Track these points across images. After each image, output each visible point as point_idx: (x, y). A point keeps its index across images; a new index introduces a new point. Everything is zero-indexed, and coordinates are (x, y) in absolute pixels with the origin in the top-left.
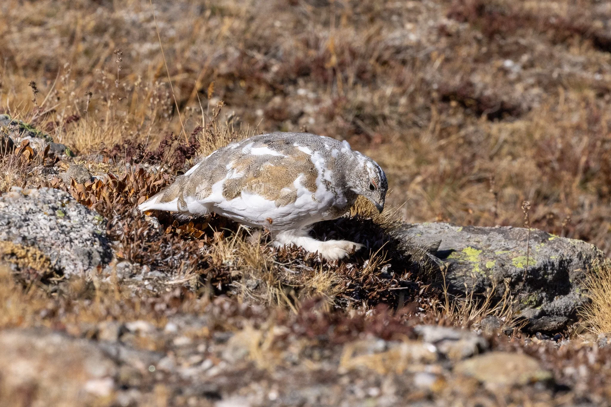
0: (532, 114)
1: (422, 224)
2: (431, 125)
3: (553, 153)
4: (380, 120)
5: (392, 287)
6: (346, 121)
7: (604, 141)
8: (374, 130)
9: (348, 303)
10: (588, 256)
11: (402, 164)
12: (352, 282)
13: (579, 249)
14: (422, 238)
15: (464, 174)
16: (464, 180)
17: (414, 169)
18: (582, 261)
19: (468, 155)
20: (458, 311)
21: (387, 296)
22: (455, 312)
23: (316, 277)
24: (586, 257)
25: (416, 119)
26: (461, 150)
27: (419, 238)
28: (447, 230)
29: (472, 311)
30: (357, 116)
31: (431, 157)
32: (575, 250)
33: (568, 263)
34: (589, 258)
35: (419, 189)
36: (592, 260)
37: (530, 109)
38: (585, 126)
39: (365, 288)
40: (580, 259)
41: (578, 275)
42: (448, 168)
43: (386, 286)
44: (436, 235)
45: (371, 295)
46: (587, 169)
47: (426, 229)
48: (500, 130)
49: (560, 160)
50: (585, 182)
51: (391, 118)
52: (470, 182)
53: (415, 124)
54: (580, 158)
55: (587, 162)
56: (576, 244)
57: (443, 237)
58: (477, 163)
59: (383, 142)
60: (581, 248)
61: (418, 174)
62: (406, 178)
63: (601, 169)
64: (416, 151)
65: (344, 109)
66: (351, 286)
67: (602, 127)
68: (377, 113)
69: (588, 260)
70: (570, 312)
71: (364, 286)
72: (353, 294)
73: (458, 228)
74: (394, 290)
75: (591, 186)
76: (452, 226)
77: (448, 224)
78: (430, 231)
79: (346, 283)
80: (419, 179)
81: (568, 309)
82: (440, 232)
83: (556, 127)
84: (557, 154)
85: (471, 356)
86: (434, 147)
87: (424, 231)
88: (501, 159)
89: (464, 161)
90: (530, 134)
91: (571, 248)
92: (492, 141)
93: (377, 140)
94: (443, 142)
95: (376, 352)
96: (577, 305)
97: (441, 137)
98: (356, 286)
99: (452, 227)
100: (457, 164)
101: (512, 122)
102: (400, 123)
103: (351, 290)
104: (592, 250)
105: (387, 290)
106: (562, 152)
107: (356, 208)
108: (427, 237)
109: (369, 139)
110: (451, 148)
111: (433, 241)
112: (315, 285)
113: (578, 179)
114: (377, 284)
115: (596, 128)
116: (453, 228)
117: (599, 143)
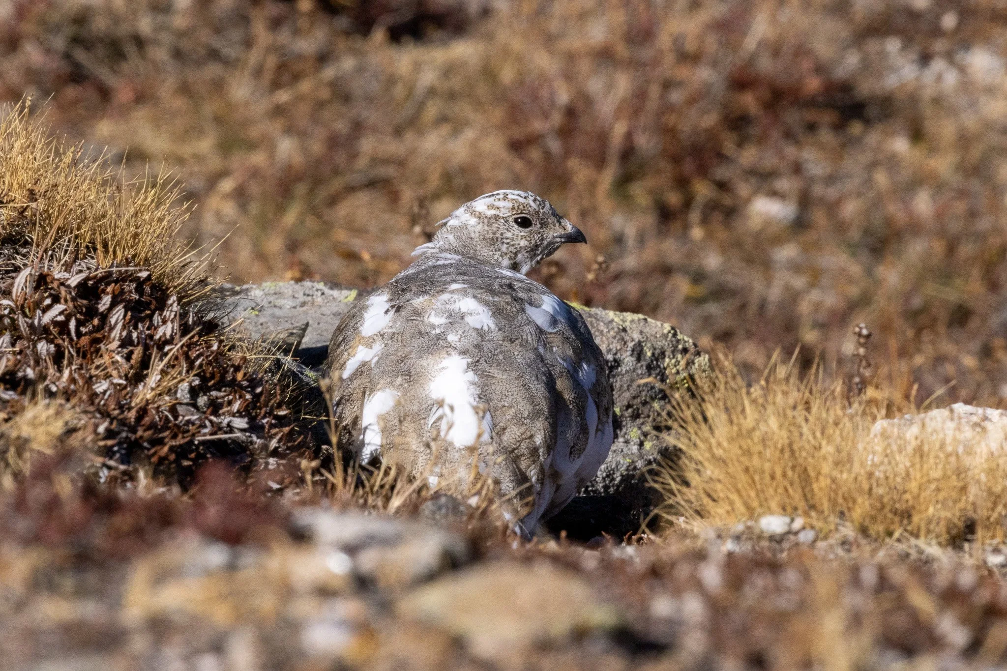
0: (491, 25)
1: (260, 285)
2: (254, 57)
3: (546, 115)
4: (130, 49)
5: (205, 435)
6: (48, 51)
7: (667, 85)
8: (114, 71)
9: (101, 474)
10: (657, 352)
11: (187, 150)
12: (111, 423)
13: (636, 336)
14: (262, 320)
15: (336, 172)
16: (337, 184)
17: (215, 163)
18: (643, 363)
19: (341, 127)
20: (364, 486)
21: (193, 455)
22: (357, 487)
23: (29, 414)
24: (653, 354)
25: (216, 43)
26: (326, 114)
27: (255, 319)
28: (319, 300)
29: (399, 485)
30: (76, 40)
31: (254, 132)
32: (627, 338)
33: (611, 368)
34: (660, 355)
35: (229, 209)
36: (667, 360)
37: (486, 12)
38: (622, 50)
39: (141, 437)
40: (639, 359)
41: (634, 398)
42: (298, 159)
43: (188, 431)
44: (294, 312)
45: (155, 453)
46: (628, 153)
47: (271, 299)
48: (417, 67)
49: (566, 132)
50: (624, 181)
51: (156, 43)
52: (351, 189)
53: (214, 55)
54: (611, 127)
55: (629, 136)
56: (627, 324)
57: (310, 315)
58: (367, 145)
59: (141, 98)
60: (641, 332)
61: (223, 174)
62: (197, 184)
63: (664, 153)
64: (218, 120)
65: (43, 23)
66: (110, 434)
67: (661, 52)
68: (123, 30)
69: (657, 360)
70: (618, 486)
71: (140, 433)
72: (114, 453)
73: (345, 292)
74: (209, 441)
75: (639, 191)
76: (331, 288)
77: (321, 286)
78: (280, 302)
79: (96, 426)
80: (227, 185)
81: (614, 479)
82: (303, 304)
83: (552, 53)
84: (557, 119)
85: (430, 577)
86: (262, 106)
87: (265, 303)
88: (421, 132)
89: (334, 142)
90: (489, 73)
91: (617, 333)
92: (399, 91)
93: (124, 94)
94: (283, 96)
95: (208, 573)
96: (635, 468)
97: (276, 85)
98: (119, 433)
99: (331, 292)
100: (317, 147)
101: (445, 43)
102: (178, 54)
103: (110, 442)
104: (665, 336)
105: (191, 442)
106: (570, 112)
107: (111, 250)
108: (273, 316)
109: (105, 94)
110: (303, 110)
111: (288, 325)
112: (26, 431)
113: (608, 176)
114: (168, 428)
115: (647, 53)
116: (335, 293)
117: (654, 91)
